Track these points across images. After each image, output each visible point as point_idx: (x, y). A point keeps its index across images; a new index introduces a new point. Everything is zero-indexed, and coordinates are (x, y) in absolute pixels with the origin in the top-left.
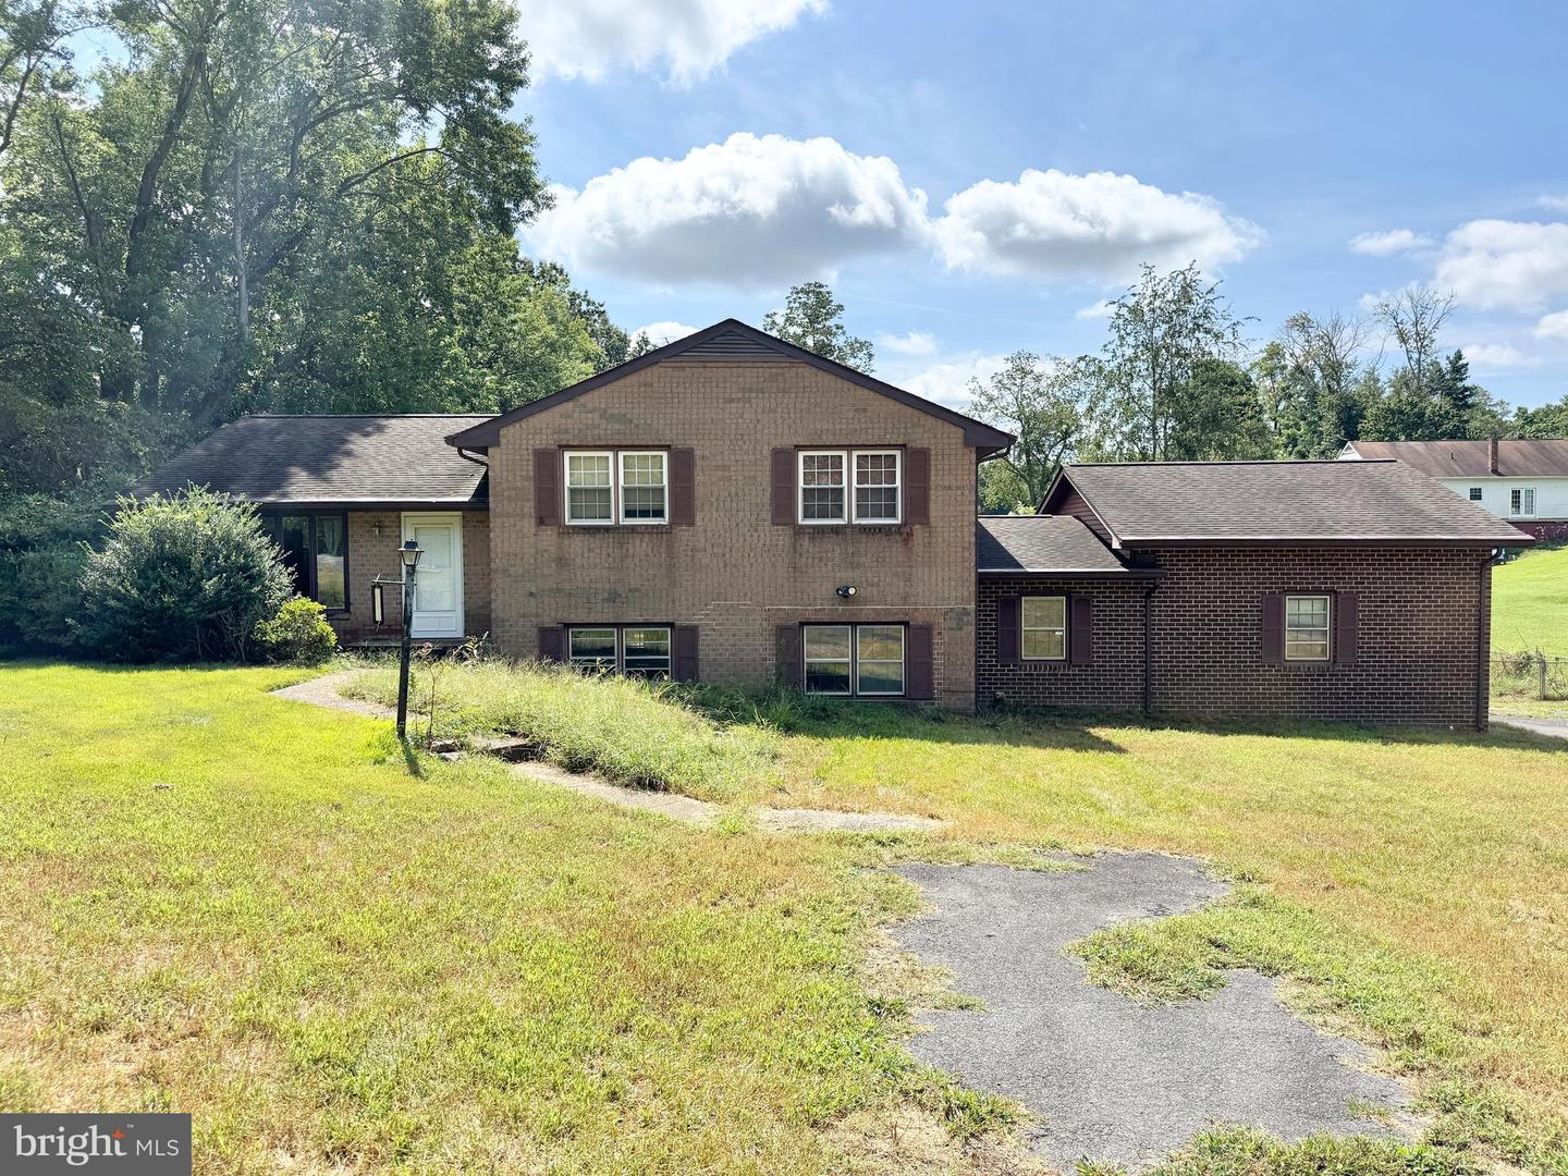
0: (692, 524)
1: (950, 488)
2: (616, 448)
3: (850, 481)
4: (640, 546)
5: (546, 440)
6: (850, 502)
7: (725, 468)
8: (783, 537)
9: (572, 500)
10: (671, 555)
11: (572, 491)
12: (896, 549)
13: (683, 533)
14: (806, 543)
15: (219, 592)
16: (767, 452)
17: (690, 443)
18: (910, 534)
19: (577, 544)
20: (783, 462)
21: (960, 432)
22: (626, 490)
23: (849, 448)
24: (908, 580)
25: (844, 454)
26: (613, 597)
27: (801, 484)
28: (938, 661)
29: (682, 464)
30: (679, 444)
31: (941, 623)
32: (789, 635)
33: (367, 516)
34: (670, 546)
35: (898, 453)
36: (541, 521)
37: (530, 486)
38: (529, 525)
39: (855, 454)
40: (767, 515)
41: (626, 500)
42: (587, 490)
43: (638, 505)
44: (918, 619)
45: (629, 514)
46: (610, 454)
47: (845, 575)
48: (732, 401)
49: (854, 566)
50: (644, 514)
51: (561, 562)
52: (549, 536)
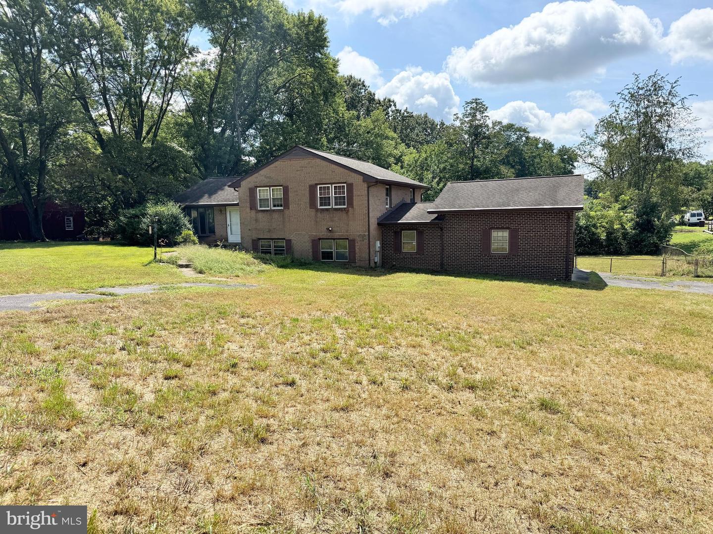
0: (289, 209)
1: (359, 196)
2: (270, 186)
3: (332, 194)
4: (276, 216)
5: (252, 185)
6: (333, 201)
7: (296, 191)
8: (313, 212)
9: (260, 202)
10: (284, 218)
11: (260, 200)
12: (344, 215)
13: (287, 212)
14: (319, 214)
15: (167, 229)
16: (308, 186)
17: (288, 184)
18: (348, 211)
19: (260, 215)
20: (313, 189)
21: (362, 177)
22: (273, 199)
23: (332, 184)
24: (348, 225)
25: (330, 186)
26: (270, 231)
27: (319, 196)
28: (357, 250)
29: (286, 190)
30: (285, 185)
31: (358, 239)
32: (315, 242)
33: (218, 208)
34: (283, 215)
35: (345, 185)
36: (251, 209)
37: (248, 199)
38: (248, 210)
39: (333, 186)
40: (308, 206)
41: (273, 202)
42: (263, 199)
43: (276, 203)
44: (351, 238)
45: (274, 206)
46: (268, 188)
47: (330, 224)
48: (298, 171)
49: (332, 221)
50: (278, 206)
51: (256, 220)
52: (253, 212)
